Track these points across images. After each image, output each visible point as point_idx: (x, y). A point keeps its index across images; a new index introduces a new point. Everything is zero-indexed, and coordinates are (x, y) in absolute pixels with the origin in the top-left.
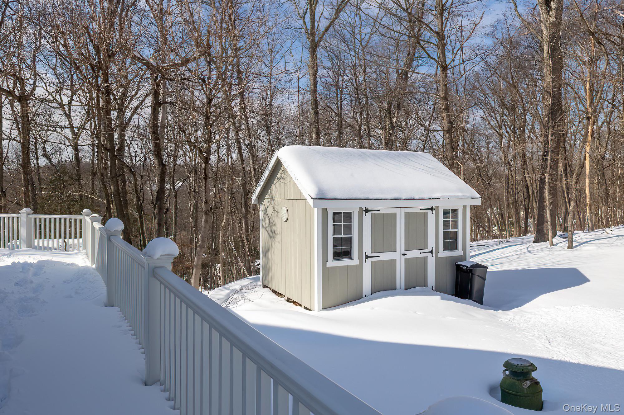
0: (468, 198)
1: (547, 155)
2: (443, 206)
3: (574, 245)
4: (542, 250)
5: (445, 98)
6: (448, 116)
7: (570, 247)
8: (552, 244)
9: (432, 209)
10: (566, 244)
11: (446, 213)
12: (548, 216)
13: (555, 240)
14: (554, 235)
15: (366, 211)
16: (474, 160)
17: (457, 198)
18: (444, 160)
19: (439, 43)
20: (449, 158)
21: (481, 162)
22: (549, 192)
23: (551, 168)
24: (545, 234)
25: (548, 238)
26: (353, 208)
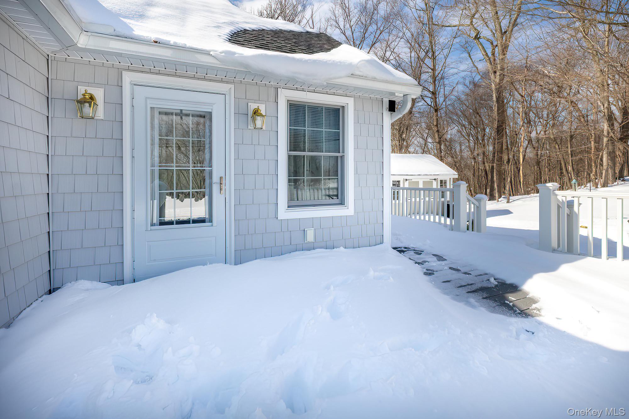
0: (452, 175)
1: (495, 154)
2: (440, 178)
3: (510, 201)
4: (492, 204)
5: (437, 125)
6: (439, 135)
7: (508, 202)
8: (498, 201)
9: (435, 179)
10: (506, 200)
11: (441, 181)
12: (496, 186)
13: (500, 200)
14: (500, 197)
15: (406, 180)
16: (452, 157)
17: (446, 175)
18: (438, 157)
19: (433, 97)
20: (439, 156)
21: (457, 158)
22: (496, 174)
23: (497, 160)
24: (495, 196)
25: (496, 199)
26: (401, 179)
